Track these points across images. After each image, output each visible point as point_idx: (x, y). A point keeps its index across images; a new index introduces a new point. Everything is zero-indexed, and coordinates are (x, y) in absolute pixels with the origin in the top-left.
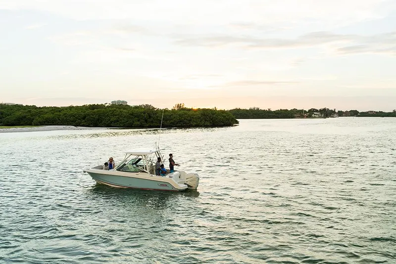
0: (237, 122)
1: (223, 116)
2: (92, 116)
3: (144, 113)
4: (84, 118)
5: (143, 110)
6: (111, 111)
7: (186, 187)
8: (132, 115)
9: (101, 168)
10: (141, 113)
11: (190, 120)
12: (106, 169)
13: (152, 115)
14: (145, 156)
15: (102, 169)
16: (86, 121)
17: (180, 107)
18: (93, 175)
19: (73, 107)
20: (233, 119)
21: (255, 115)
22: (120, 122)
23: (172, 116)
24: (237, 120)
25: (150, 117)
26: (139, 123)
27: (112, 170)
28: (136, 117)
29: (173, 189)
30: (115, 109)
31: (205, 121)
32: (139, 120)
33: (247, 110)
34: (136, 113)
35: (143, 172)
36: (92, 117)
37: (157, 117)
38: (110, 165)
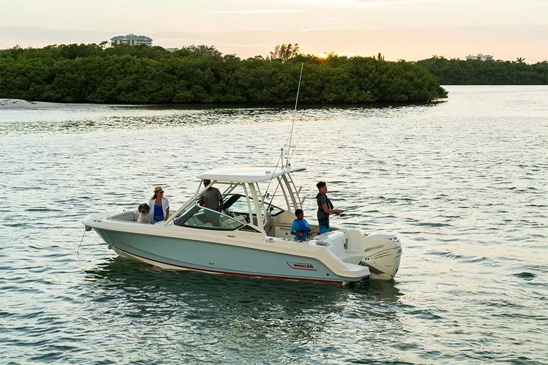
0: (443, 94)
1: (406, 77)
2: (70, 75)
3: (203, 68)
4: (49, 80)
5: (198, 61)
6: (117, 62)
7: (365, 272)
8: (172, 72)
9: (131, 218)
10: (197, 67)
11: (321, 88)
12: (145, 221)
13: (223, 74)
14: (251, 184)
15: (135, 220)
16: (53, 88)
17: (288, 53)
18: (109, 236)
19: (21, 50)
20: (432, 84)
21: (483, 76)
22: (141, 89)
23: (274, 77)
24: (443, 87)
25: (218, 78)
26: (189, 94)
27: (162, 223)
28: (181, 77)
29: (331, 278)
30: (128, 56)
31: (361, 89)
32: (189, 87)
33: (462, 63)
34: (182, 69)
35: (248, 228)
36: (69, 78)
37: (237, 79)
38: (156, 211)
